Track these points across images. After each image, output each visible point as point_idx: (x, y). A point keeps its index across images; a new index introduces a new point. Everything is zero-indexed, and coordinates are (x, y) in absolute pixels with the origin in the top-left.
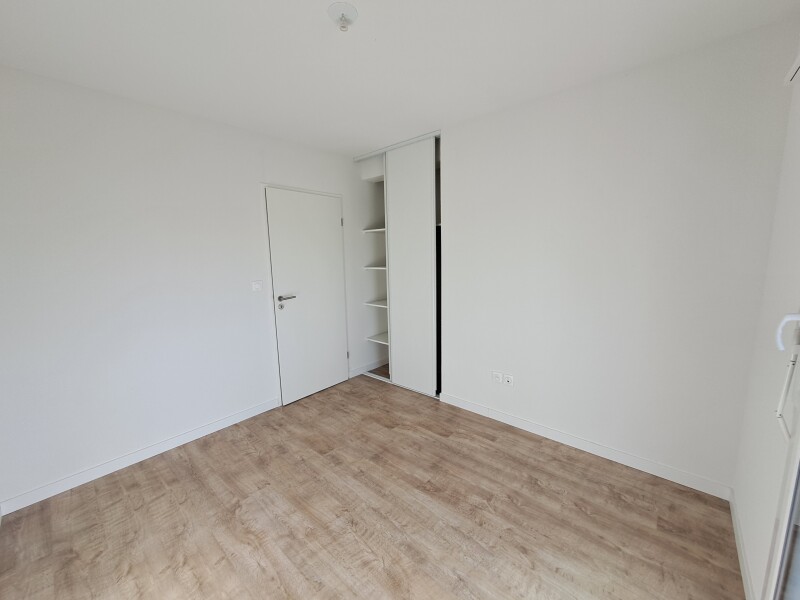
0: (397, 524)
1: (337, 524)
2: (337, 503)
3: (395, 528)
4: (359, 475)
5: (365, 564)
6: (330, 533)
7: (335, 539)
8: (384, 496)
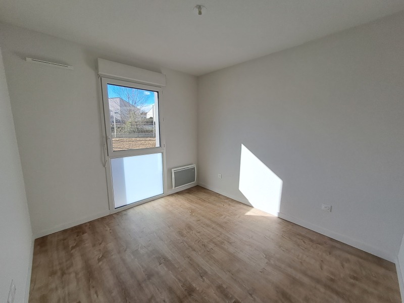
0: (185, 243)
1: (211, 246)
2: (214, 255)
3: (186, 242)
4: (203, 274)
5: (199, 232)
6: (214, 242)
7: (211, 240)
8: (188, 257)
